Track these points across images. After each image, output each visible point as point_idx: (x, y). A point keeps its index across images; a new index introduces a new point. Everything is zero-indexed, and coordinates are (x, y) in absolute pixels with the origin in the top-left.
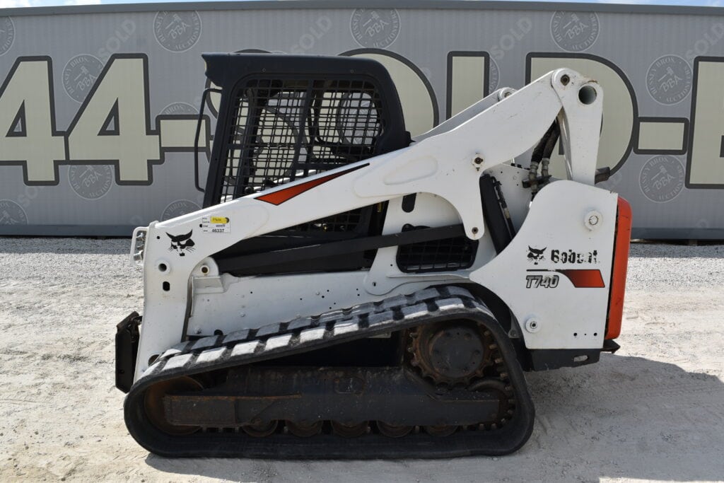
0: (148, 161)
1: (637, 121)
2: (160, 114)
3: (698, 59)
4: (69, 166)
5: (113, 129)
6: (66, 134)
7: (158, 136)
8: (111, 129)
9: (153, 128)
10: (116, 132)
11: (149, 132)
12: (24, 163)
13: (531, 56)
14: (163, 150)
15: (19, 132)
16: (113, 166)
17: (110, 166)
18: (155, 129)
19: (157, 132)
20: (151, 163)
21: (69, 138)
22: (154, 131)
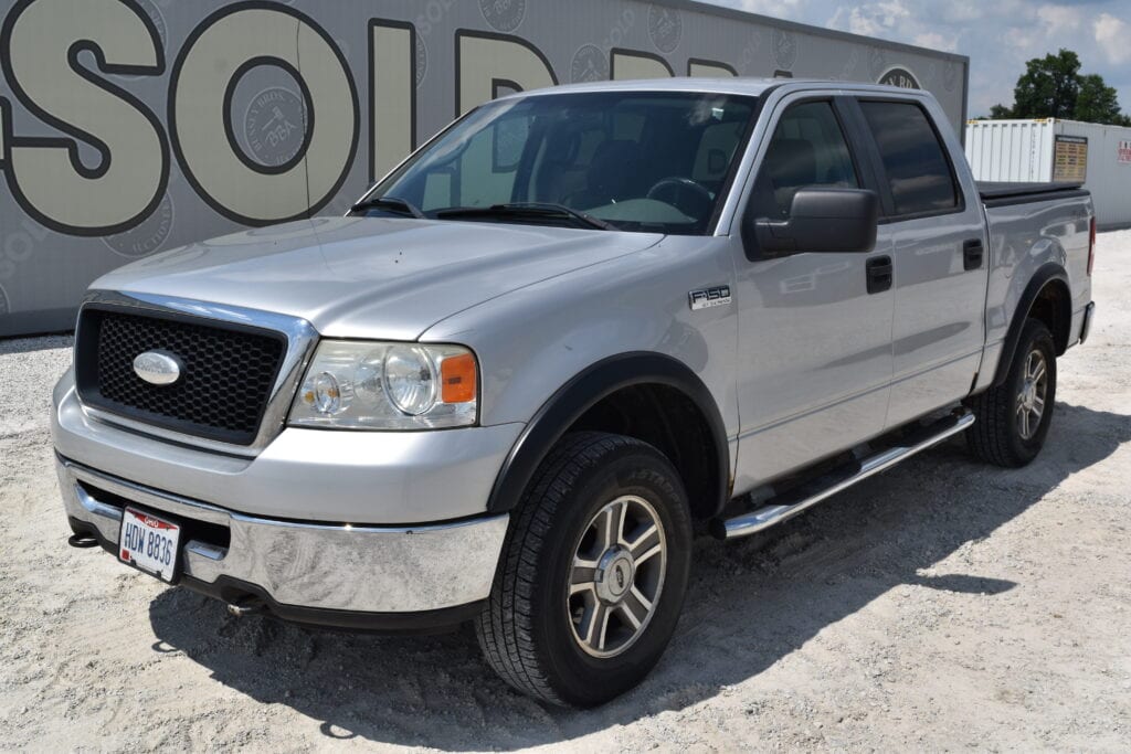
3: (615, 51)
13: (460, 33)
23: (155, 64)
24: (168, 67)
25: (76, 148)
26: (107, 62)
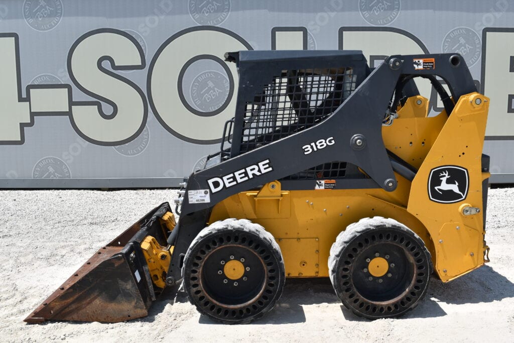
0: (20, 124)
2: (30, 84)
3: (486, 30)
7: (28, 103)
9: (24, 95)
11: (21, 99)
13: (342, 30)
14: (33, 115)
18: (25, 97)
19: (28, 99)
20: (23, 126)
22: (25, 98)
23: (140, 64)
24: (148, 65)
25: (101, 106)
26: (116, 65)
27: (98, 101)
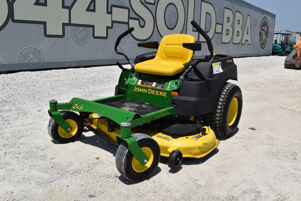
1: (217, 24)
2: (112, 4)
3: (225, 8)
4: (71, 27)
5: (93, 9)
6: (70, 8)
7: (111, 15)
8: (92, 9)
9: (109, 11)
10: (94, 10)
11: (108, 13)
12: (44, 23)
14: (113, 22)
15: (42, 3)
16: (92, 28)
17: (90, 28)
19: (111, 13)
20: (108, 28)
21: (71, 10)
22: (109, 12)
23: (154, 3)
25: (140, 20)
26: (146, 1)
27: (139, 18)
